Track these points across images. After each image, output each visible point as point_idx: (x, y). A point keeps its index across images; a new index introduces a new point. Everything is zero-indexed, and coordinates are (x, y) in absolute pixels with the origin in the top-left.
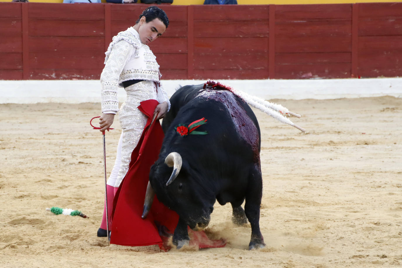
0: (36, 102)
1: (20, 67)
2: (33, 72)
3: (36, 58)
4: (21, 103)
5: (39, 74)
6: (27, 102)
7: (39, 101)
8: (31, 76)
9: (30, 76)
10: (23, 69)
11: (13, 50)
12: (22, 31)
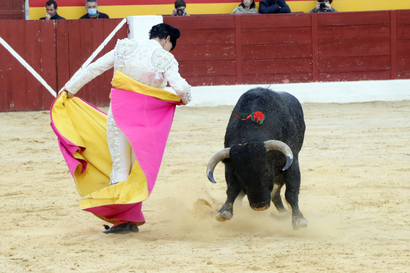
0: (401, 100)
1: (388, 68)
2: (400, 73)
3: (403, 59)
4: (388, 100)
5: (407, 74)
6: (393, 99)
7: (404, 98)
8: (399, 75)
9: (397, 75)
10: (391, 70)
11: (382, 53)
12: (390, 35)
